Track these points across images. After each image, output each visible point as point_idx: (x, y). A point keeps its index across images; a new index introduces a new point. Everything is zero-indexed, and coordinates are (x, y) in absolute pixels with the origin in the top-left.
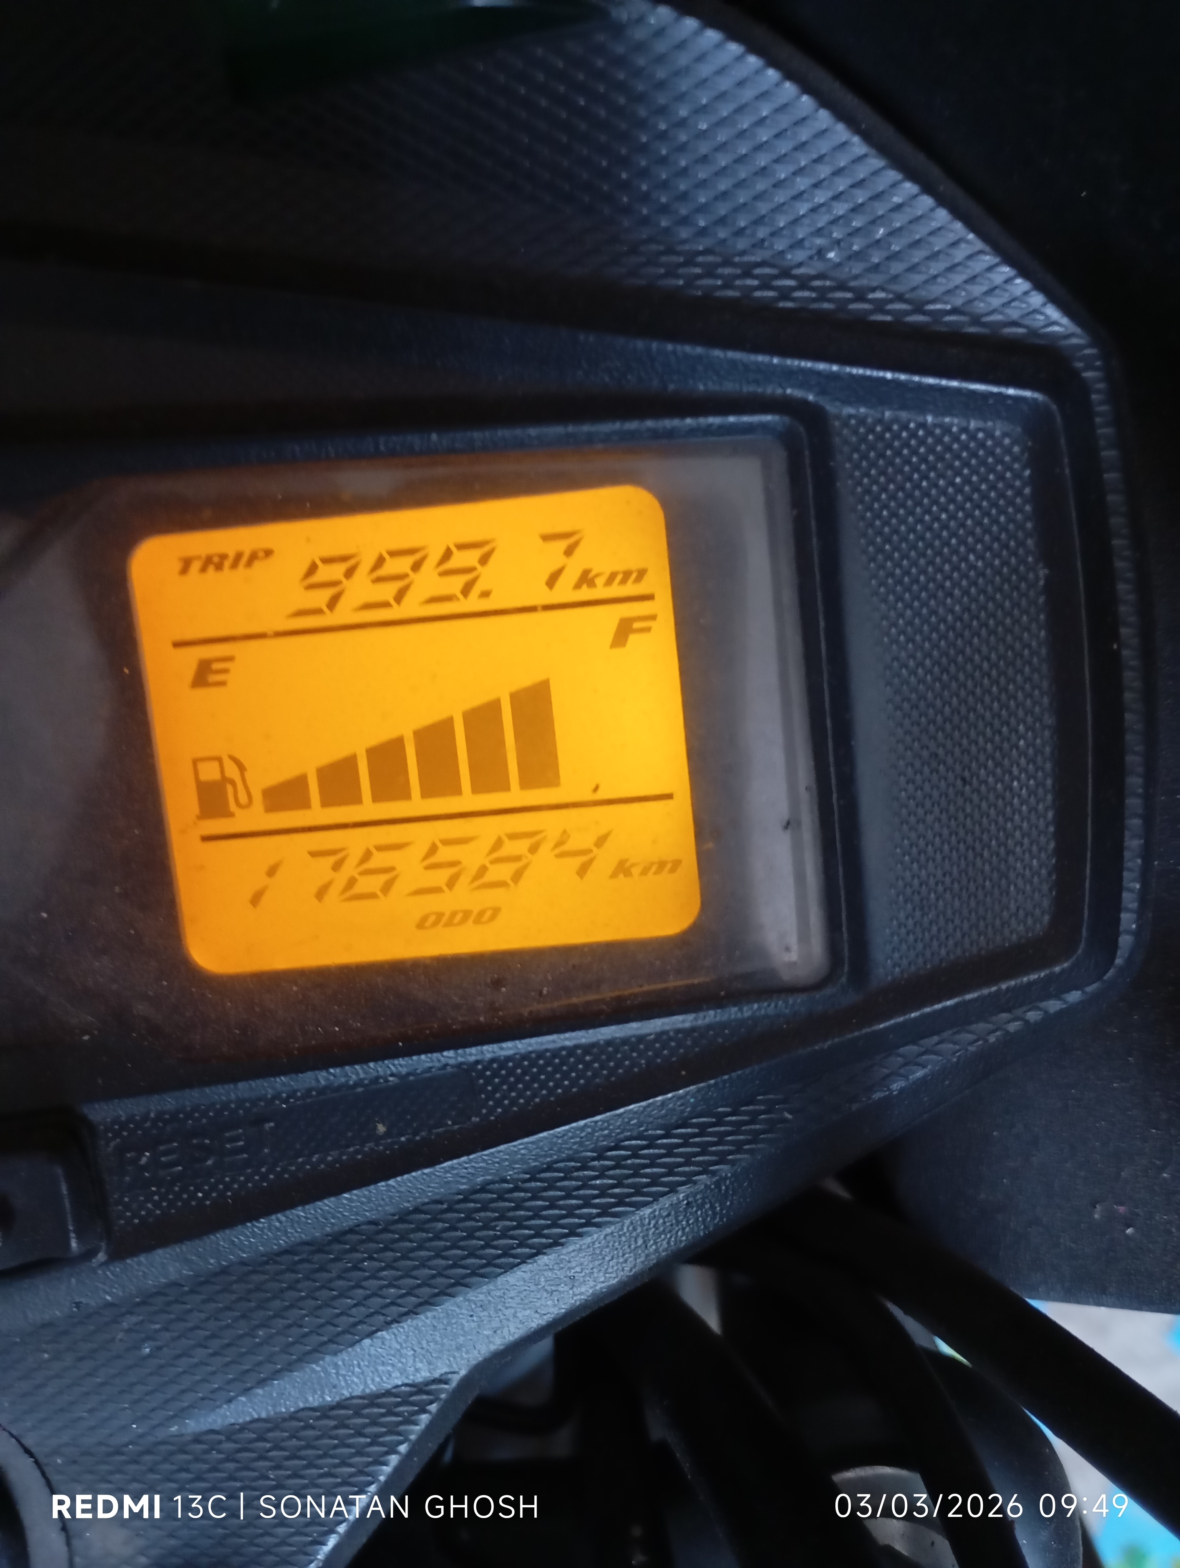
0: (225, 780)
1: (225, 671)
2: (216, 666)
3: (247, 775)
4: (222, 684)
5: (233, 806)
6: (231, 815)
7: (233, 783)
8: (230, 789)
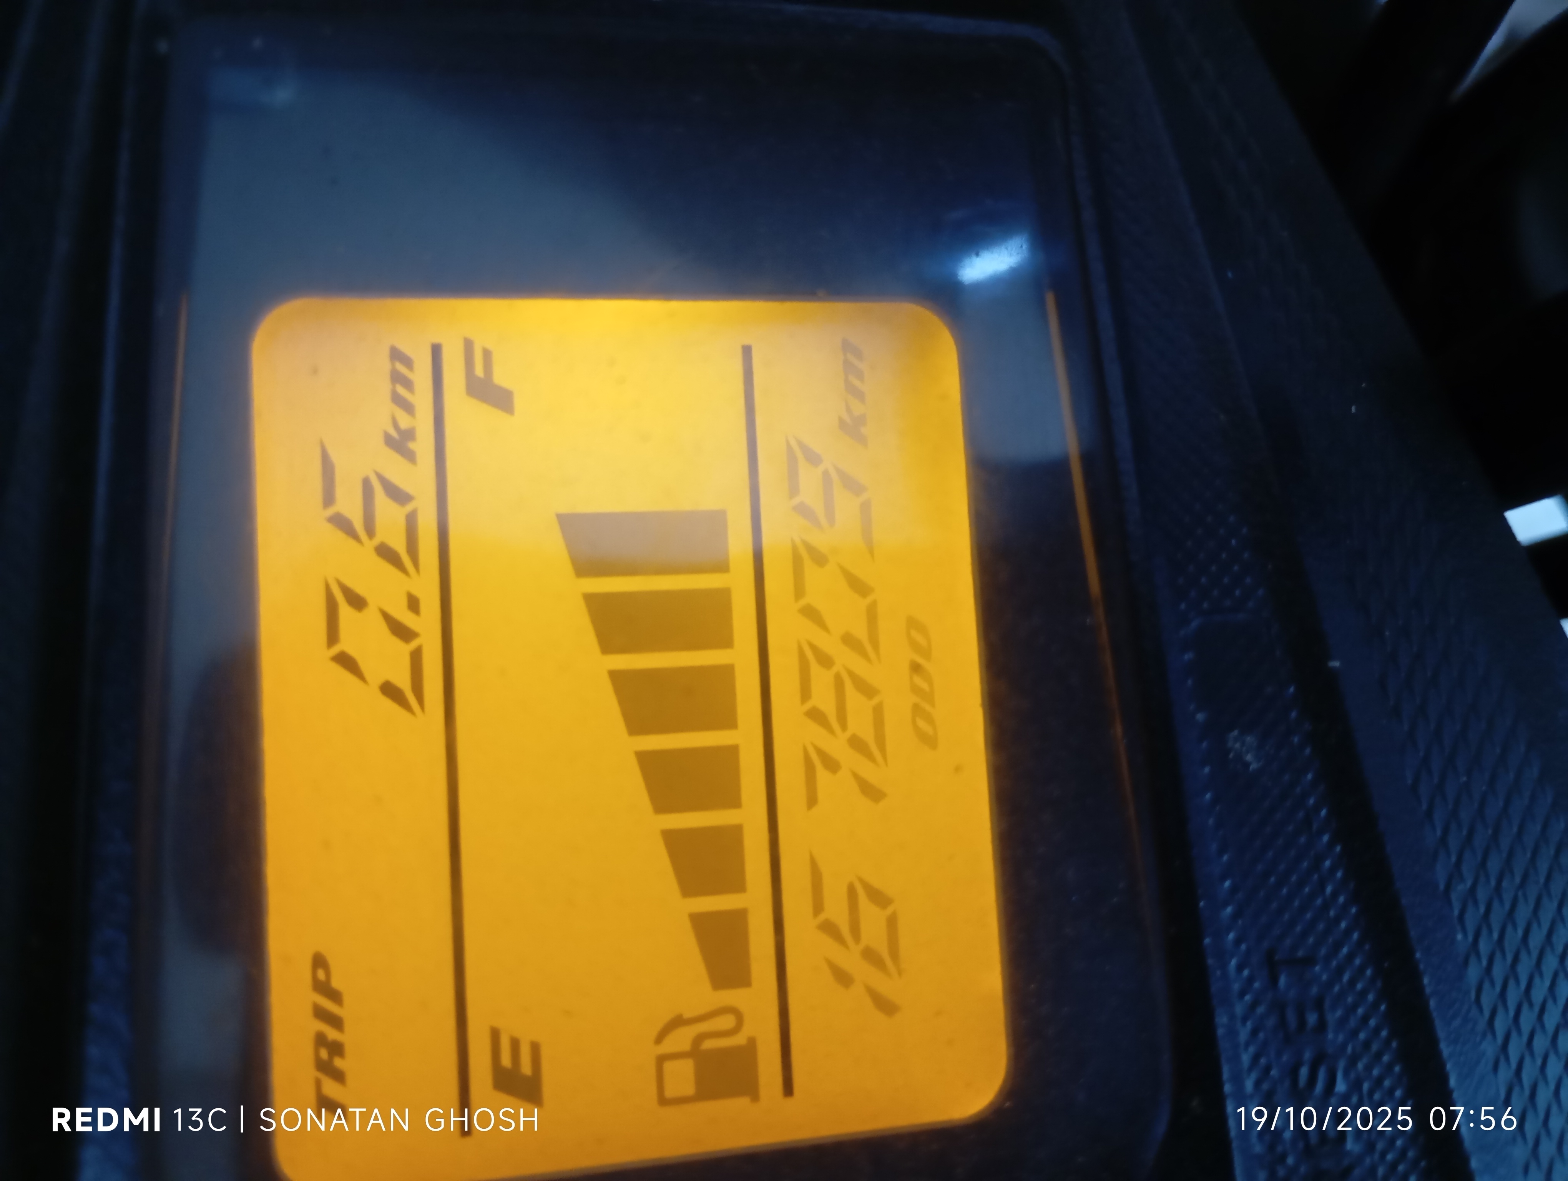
0: (695, 1053)
1: (515, 1044)
2: (506, 1061)
3: (687, 1015)
4: (535, 1048)
5: (739, 1040)
6: (752, 1042)
7: (699, 1039)
8: (709, 1044)
